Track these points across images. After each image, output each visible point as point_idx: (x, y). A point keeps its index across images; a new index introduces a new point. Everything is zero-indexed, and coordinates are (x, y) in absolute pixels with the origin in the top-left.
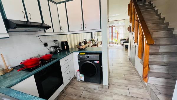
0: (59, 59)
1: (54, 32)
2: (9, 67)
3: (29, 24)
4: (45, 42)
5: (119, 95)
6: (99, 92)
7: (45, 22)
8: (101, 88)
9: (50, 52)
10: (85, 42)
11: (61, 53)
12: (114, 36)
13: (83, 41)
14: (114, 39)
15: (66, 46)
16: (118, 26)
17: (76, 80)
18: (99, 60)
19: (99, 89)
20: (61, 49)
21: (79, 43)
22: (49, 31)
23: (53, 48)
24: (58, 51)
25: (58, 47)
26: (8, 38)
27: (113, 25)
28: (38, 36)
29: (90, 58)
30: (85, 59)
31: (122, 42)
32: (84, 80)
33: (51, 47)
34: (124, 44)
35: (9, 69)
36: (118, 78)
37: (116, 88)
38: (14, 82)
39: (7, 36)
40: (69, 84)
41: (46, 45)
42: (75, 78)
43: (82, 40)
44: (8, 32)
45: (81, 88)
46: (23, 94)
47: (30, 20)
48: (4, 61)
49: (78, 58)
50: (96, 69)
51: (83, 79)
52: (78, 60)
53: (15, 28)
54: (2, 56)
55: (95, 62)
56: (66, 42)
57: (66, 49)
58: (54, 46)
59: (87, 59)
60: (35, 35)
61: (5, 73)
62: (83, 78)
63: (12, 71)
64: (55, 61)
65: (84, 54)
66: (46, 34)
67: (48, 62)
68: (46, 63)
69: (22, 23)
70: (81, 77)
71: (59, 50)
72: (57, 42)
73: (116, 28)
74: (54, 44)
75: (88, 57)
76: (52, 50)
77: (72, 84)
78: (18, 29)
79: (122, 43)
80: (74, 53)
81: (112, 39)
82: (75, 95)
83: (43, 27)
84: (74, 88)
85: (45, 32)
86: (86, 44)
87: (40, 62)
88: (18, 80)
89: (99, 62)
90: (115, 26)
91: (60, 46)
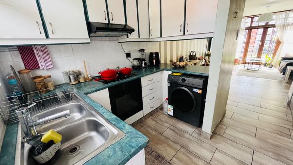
0: (141, 75)
1: (139, 37)
2: (89, 76)
3: (110, 26)
4: (127, 51)
5: (227, 156)
6: (192, 138)
7: (129, 24)
8: (198, 134)
9: (133, 66)
10: (192, 57)
11: (147, 69)
12: (265, 47)
13: (188, 54)
14: (263, 56)
15: (154, 60)
16: (284, 26)
17: (162, 112)
18: (201, 88)
19: (193, 134)
20: (148, 64)
21: (179, 58)
22: (133, 36)
23: (137, 61)
24: (143, 66)
25: (144, 60)
26: (89, 43)
27: (270, 23)
28: (121, 43)
29: (186, 82)
30: (179, 83)
31: (284, 63)
32: (172, 115)
33: (134, 59)
34: (288, 68)
35: (90, 78)
36: (239, 129)
37: (226, 144)
38: (90, 90)
39: (89, 41)
40: (151, 114)
41: (128, 55)
42: (161, 108)
43: (186, 52)
44: (90, 37)
45: (166, 125)
46: (94, 101)
47: (111, 22)
48: (86, 69)
49: (168, 79)
50: (195, 102)
51: (171, 113)
52: (169, 83)
53: (95, 32)
54: (85, 64)
55: (195, 90)
56: (157, 54)
57: (155, 64)
58: (139, 57)
59: (182, 83)
60: (117, 42)
61: (86, 81)
62: (172, 111)
63: (91, 80)
64: (134, 77)
65: (178, 74)
66: (128, 40)
67: (126, 78)
68: (124, 78)
69: (103, 26)
70: (170, 110)
71: (145, 64)
72: (143, 53)
73: (276, 29)
74: (139, 55)
75: (184, 80)
76: (136, 63)
77: (155, 115)
78: (99, 33)
79: (284, 66)
80: (165, 72)
81: (259, 56)
82: (155, 130)
83: (126, 30)
84: (155, 121)
85: (128, 37)
86: (193, 61)
87: (117, 75)
88: (94, 89)
89: (201, 91)
90: (274, 26)
91: (147, 59)
